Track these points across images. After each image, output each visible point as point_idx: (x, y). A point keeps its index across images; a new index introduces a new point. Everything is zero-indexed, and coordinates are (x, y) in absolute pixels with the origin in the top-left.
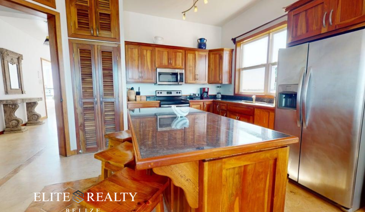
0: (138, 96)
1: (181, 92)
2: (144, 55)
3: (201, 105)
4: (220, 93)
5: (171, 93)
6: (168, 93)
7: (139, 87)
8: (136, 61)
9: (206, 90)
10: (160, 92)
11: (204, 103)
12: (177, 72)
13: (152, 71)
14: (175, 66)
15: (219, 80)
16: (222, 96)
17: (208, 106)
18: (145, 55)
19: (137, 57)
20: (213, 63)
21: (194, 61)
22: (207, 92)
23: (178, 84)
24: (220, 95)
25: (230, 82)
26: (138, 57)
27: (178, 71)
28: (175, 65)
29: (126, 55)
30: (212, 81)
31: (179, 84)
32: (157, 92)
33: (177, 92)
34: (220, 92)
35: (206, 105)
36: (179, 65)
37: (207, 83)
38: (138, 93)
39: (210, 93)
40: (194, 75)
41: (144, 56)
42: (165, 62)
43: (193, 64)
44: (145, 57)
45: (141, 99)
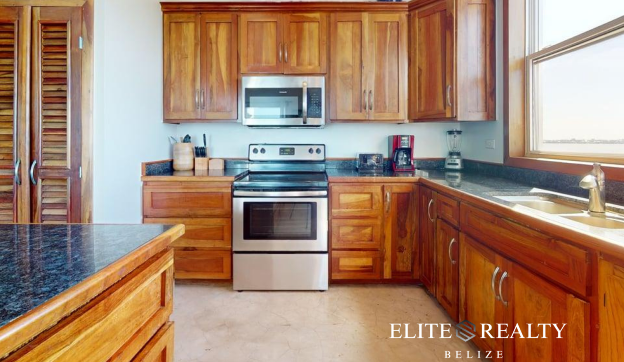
0: (199, 160)
1: (322, 148)
2: (210, 39)
3: (372, 194)
4: (458, 154)
5: (292, 151)
6: (283, 151)
7: (204, 135)
8: (189, 59)
9: (405, 143)
10: (259, 148)
11: (383, 189)
12: (300, 86)
13: (231, 85)
14: (299, 68)
15: (445, 108)
16: (464, 162)
17: (398, 198)
18: (213, 40)
19: (193, 48)
20: (424, 47)
21: (358, 46)
22: (409, 151)
23: (305, 122)
24: (458, 161)
25: (490, 114)
26: (196, 45)
27: (304, 82)
28: (298, 65)
29: (165, 42)
30: (419, 111)
31: (309, 123)
32: (252, 148)
33: (309, 147)
34: (456, 150)
35: (392, 194)
36: (310, 64)
37: (407, 121)
38: (200, 152)
39: (417, 154)
40: (357, 93)
41: (211, 43)
42: (269, 56)
43: (353, 58)
44: (214, 46)
45: (210, 168)
